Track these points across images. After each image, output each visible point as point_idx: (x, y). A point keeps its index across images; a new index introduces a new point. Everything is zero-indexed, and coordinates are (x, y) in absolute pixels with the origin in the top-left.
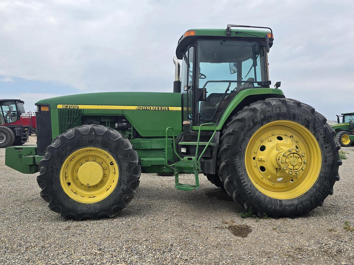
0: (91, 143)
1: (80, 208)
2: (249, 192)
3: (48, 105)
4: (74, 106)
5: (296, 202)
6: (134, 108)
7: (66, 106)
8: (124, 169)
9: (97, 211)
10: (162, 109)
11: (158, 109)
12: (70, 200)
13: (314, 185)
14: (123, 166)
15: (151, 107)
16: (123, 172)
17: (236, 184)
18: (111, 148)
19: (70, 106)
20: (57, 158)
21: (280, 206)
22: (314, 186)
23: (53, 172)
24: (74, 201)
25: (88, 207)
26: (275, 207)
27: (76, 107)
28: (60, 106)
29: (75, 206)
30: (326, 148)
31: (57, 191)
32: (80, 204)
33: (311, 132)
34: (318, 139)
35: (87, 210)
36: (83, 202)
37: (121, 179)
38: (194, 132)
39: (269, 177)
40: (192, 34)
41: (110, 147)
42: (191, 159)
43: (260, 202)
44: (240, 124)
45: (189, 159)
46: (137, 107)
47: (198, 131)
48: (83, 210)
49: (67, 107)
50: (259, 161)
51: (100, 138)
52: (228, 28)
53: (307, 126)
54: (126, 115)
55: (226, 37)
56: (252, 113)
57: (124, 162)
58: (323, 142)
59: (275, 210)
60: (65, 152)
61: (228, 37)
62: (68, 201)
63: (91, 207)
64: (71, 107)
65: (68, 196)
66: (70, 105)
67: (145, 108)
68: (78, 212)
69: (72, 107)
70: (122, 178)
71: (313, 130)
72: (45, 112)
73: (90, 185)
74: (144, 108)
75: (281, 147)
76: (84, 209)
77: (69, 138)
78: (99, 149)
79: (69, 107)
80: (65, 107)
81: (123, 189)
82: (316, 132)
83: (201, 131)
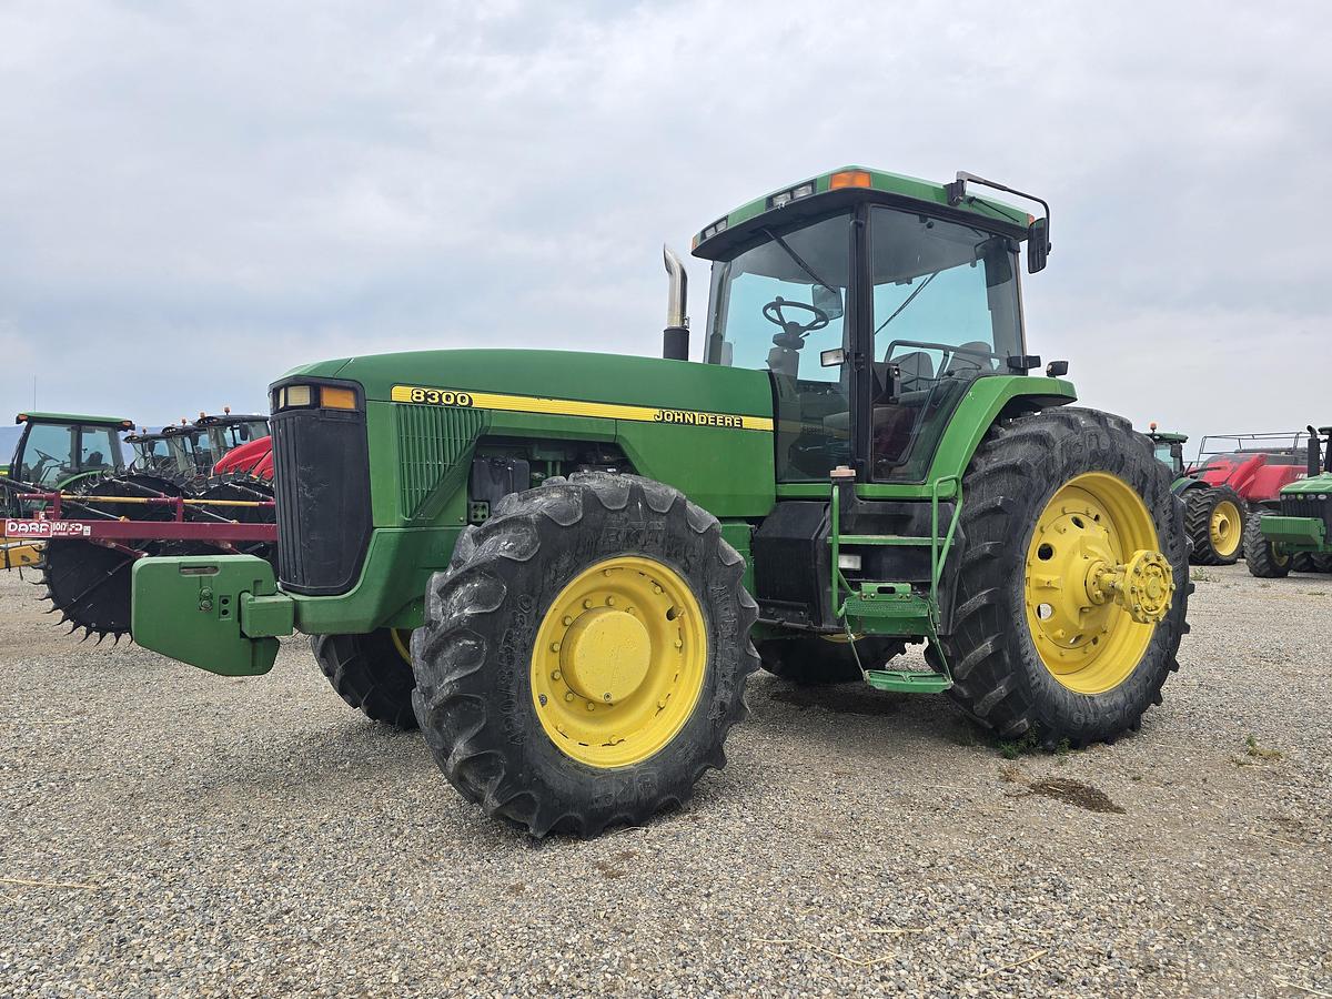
0: (632, 542)
1: (598, 788)
2: (1037, 680)
3: (355, 385)
4: (456, 397)
5: (1120, 699)
6: (649, 414)
7: (426, 395)
8: (726, 631)
9: (654, 792)
10: (724, 422)
11: (716, 422)
12: (563, 763)
13: (1149, 649)
14: (723, 623)
15: (696, 414)
16: (720, 643)
17: (1007, 659)
18: (692, 560)
19: (440, 396)
20: (527, 601)
21: (1096, 714)
22: (1149, 653)
23: (511, 660)
24: (578, 766)
25: (623, 784)
26: (1086, 717)
27: (463, 398)
28: (402, 394)
29: (581, 784)
30: (1172, 547)
31: (524, 734)
32: (594, 772)
33: (1146, 506)
34: (1157, 525)
35: (624, 792)
36: (603, 766)
37: (715, 667)
38: (865, 503)
39: (1060, 632)
40: (862, 183)
41: (688, 555)
42: (892, 590)
43: (1056, 708)
44: (1018, 481)
45: (881, 590)
46: (657, 411)
47: (931, 501)
48: (611, 795)
49: (431, 396)
50: (1039, 588)
51: (660, 524)
52: (960, 183)
53: (1141, 491)
54: (624, 438)
55: (947, 209)
56: (1043, 449)
57: (726, 609)
58: (1166, 533)
59: (1086, 724)
60: (552, 577)
61: (952, 210)
62: (559, 766)
63: (631, 781)
64: (444, 400)
65: (556, 747)
66: (441, 392)
67: (681, 417)
68: (596, 806)
69: (449, 397)
70: (718, 665)
71: (1150, 501)
72: (340, 411)
73: (613, 699)
74: (677, 417)
75: (1089, 548)
76: (615, 790)
77: (566, 522)
78: (651, 563)
79: (437, 400)
80: (423, 399)
81: (722, 705)
82: (1156, 505)
83: (940, 501)
